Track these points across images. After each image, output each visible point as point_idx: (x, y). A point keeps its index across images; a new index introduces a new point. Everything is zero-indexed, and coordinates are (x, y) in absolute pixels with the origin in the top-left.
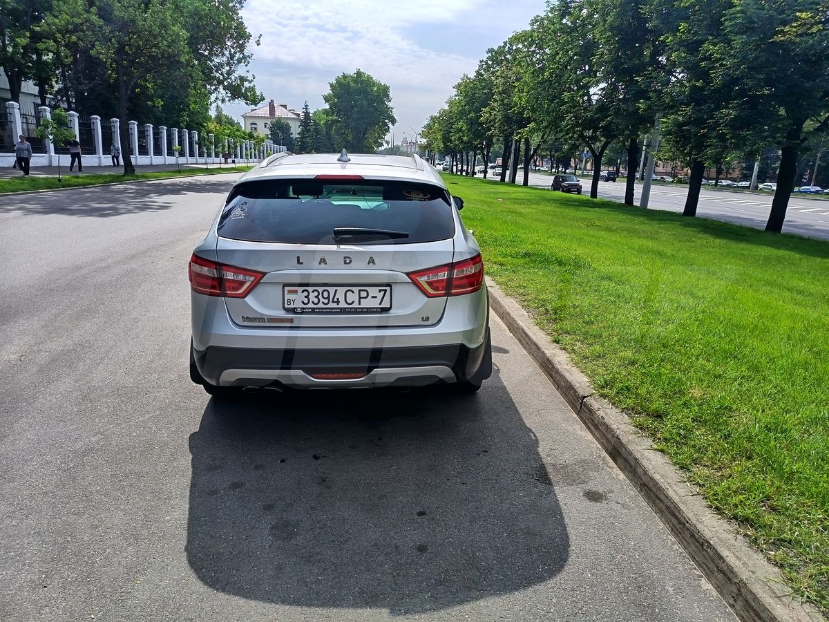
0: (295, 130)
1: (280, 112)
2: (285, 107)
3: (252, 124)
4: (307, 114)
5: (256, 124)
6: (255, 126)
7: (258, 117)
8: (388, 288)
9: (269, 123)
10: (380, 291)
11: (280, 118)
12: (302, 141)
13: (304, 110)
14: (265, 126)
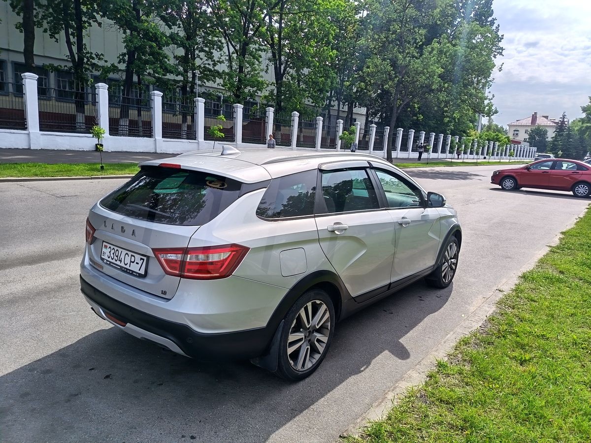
0: (551, 134)
1: (541, 121)
2: (546, 117)
3: (514, 131)
4: (563, 122)
5: (518, 131)
6: (517, 132)
7: (521, 126)
8: (145, 258)
9: (529, 130)
10: (141, 259)
11: (539, 126)
12: (554, 144)
13: (561, 119)
14: (526, 132)
